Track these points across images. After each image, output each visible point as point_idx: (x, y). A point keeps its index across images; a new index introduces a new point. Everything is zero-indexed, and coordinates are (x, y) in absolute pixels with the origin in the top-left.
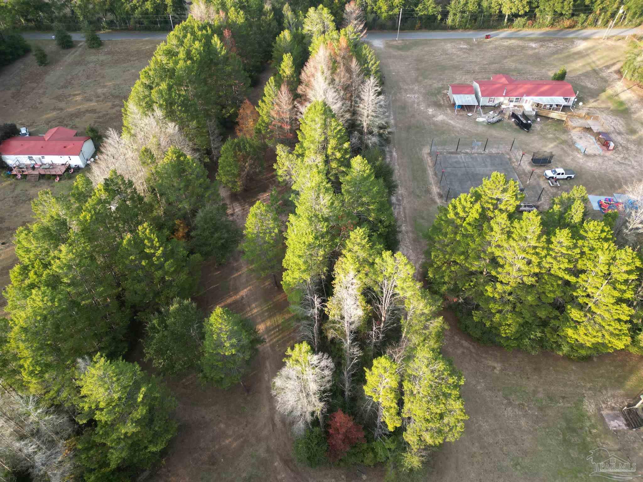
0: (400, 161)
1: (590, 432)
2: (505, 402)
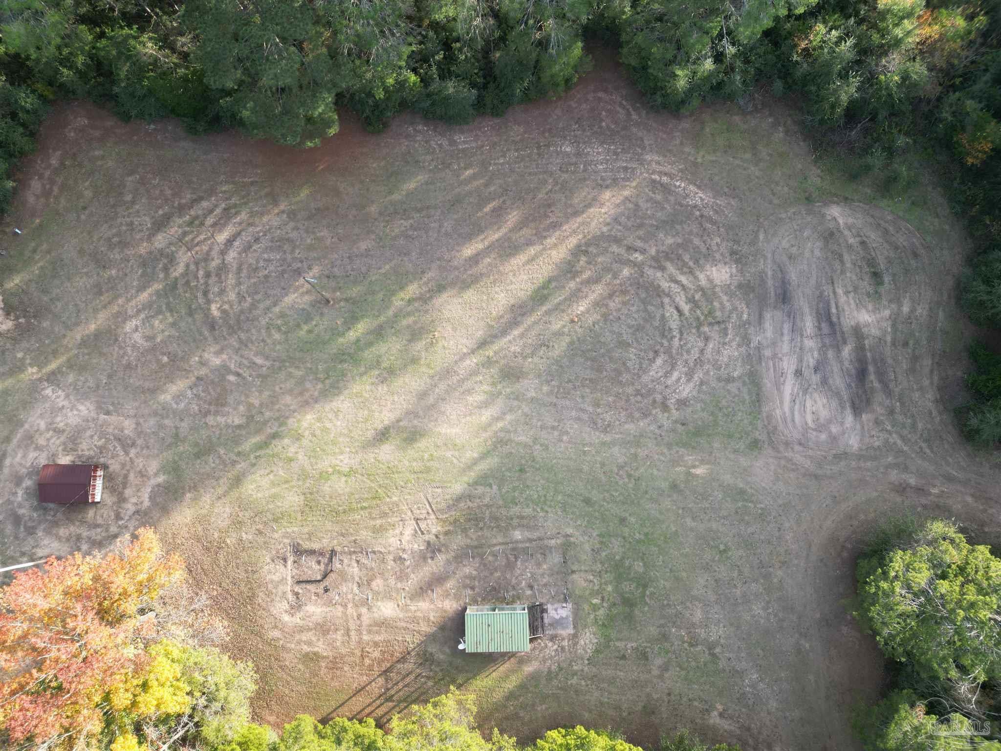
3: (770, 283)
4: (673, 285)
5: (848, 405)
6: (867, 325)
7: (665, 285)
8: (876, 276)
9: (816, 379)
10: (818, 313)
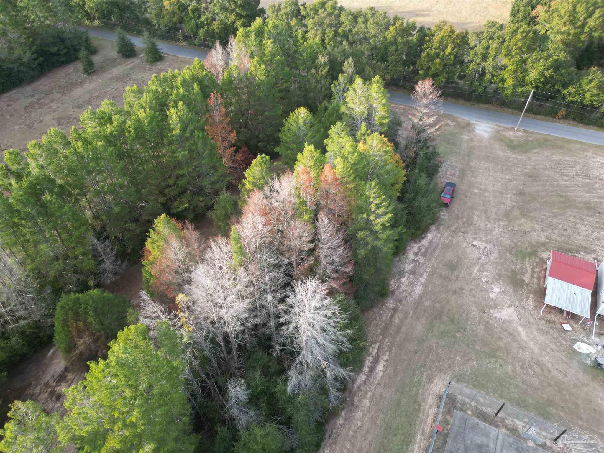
0: (379, 390)
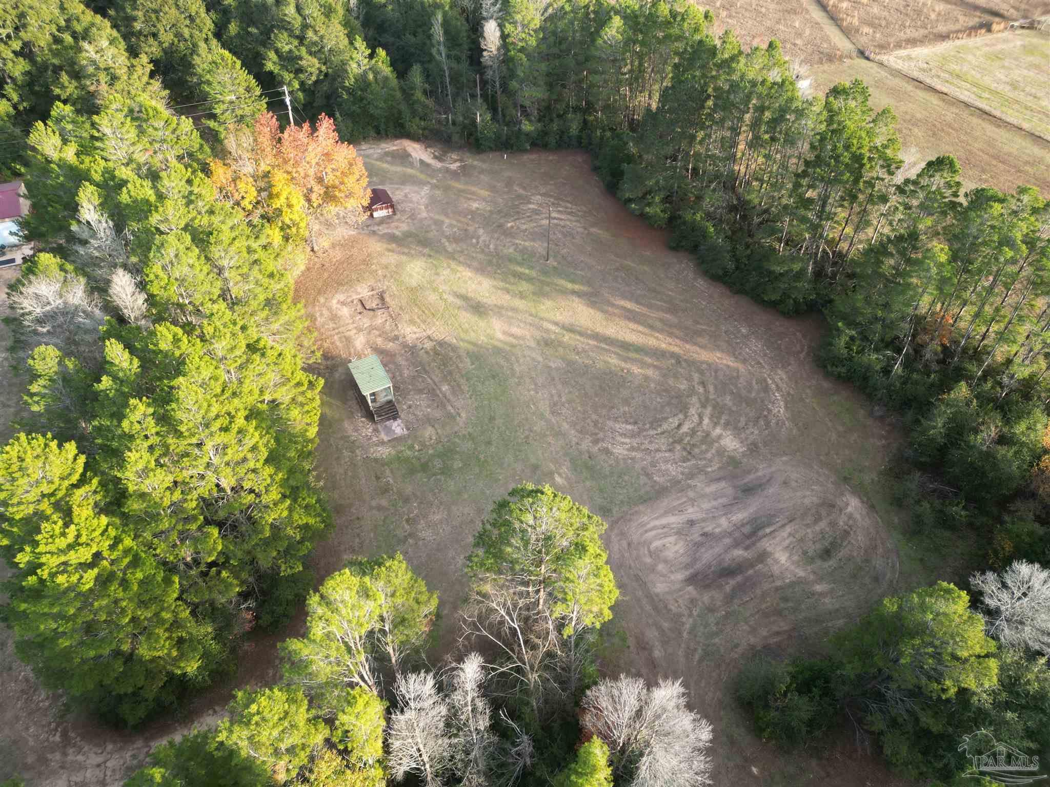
1: (419, 451)
2: (411, 541)
3: (752, 476)
4: (696, 416)
5: (692, 571)
6: (777, 561)
7: (692, 411)
8: (826, 554)
9: (696, 537)
10: (755, 519)
